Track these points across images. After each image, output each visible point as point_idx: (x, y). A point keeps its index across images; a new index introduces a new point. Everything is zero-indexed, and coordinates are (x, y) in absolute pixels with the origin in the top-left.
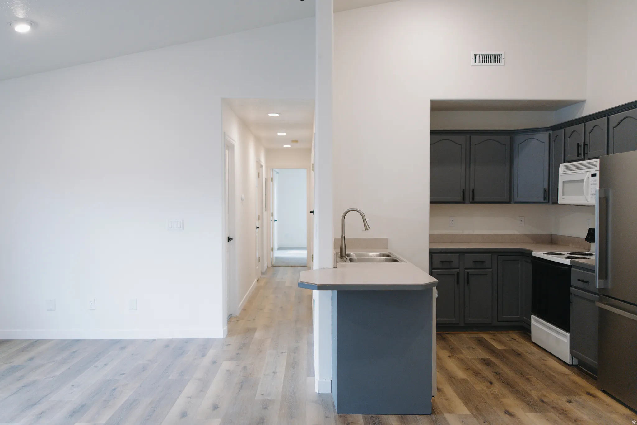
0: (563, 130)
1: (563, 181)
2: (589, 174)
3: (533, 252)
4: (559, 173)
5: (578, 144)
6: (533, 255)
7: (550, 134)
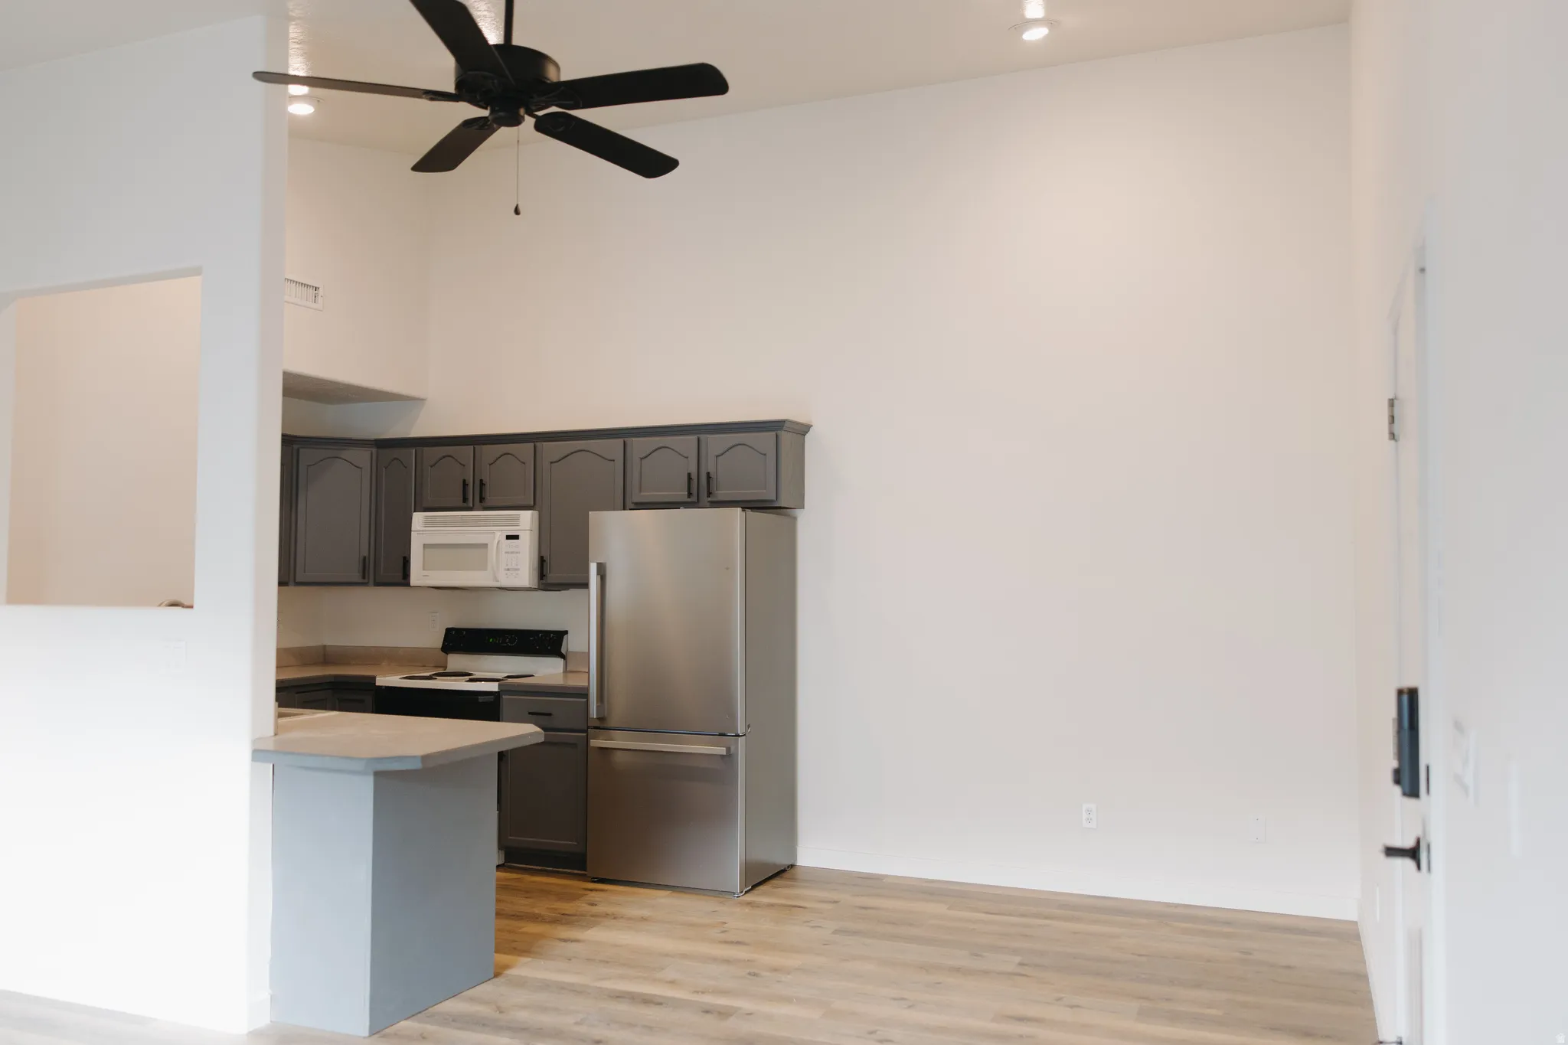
0: (414, 451)
1: (424, 545)
2: (500, 535)
3: (377, 679)
4: (413, 529)
5: (464, 481)
6: (377, 684)
7: (372, 454)
